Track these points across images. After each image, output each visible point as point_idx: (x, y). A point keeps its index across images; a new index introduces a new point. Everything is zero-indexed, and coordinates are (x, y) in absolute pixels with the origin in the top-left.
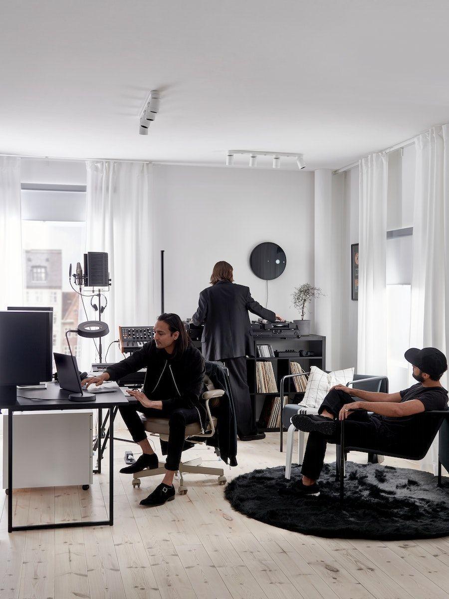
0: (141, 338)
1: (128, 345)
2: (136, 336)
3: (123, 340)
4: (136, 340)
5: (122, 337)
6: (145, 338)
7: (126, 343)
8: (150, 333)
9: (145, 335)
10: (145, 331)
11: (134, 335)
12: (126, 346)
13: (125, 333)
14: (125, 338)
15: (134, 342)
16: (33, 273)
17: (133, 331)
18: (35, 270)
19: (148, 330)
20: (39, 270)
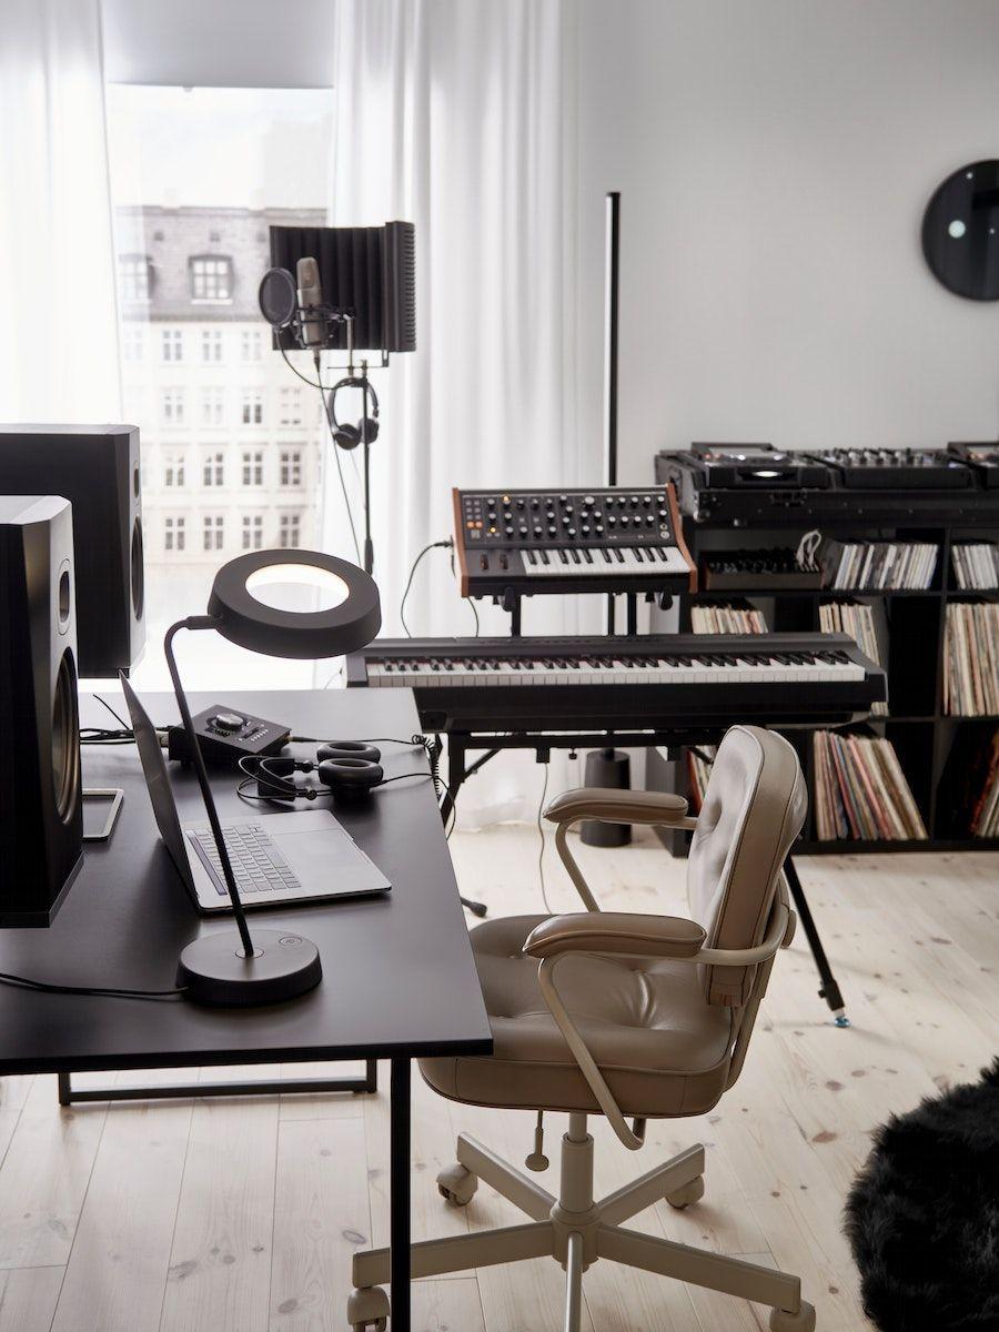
0: (538, 535)
1: (486, 567)
2: (517, 527)
3: (467, 542)
4: (517, 542)
5: (463, 531)
6: (552, 535)
7: (478, 555)
8: (569, 515)
9: (551, 521)
10: (550, 507)
11: (508, 522)
12: (479, 572)
13: (473, 514)
14: (476, 534)
15: (509, 550)
16: (192, 275)
17: (507, 508)
18: (199, 267)
19: (563, 504)
20: (210, 267)
